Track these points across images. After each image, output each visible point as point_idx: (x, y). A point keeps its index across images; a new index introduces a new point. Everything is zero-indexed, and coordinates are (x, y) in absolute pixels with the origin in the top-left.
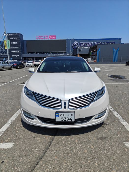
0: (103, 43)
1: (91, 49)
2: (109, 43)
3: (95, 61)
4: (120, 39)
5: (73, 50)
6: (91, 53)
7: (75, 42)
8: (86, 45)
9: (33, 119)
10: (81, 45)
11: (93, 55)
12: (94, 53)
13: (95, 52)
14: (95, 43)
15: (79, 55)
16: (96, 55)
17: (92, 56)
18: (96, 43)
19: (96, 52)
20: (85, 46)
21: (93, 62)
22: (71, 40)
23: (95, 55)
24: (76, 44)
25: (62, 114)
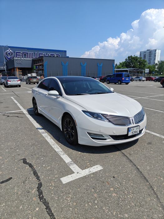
0: (47, 54)
1: (34, 62)
2: (54, 55)
3: (42, 77)
4: (65, 52)
5: (7, 61)
6: (35, 67)
7: (8, 51)
8: (25, 55)
9: (105, 139)
10: (17, 55)
11: (39, 70)
12: (39, 67)
13: (40, 65)
14: (36, 53)
15: (18, 68)
16: (43, 70)
17: (37, 71)
18: (38, 54)
19: (42, 65)
20: (23, 57)
21: (40, 78)
22: (3, 46)
23: (41, 70)
24: (9, 54)
25: (133, 129)
